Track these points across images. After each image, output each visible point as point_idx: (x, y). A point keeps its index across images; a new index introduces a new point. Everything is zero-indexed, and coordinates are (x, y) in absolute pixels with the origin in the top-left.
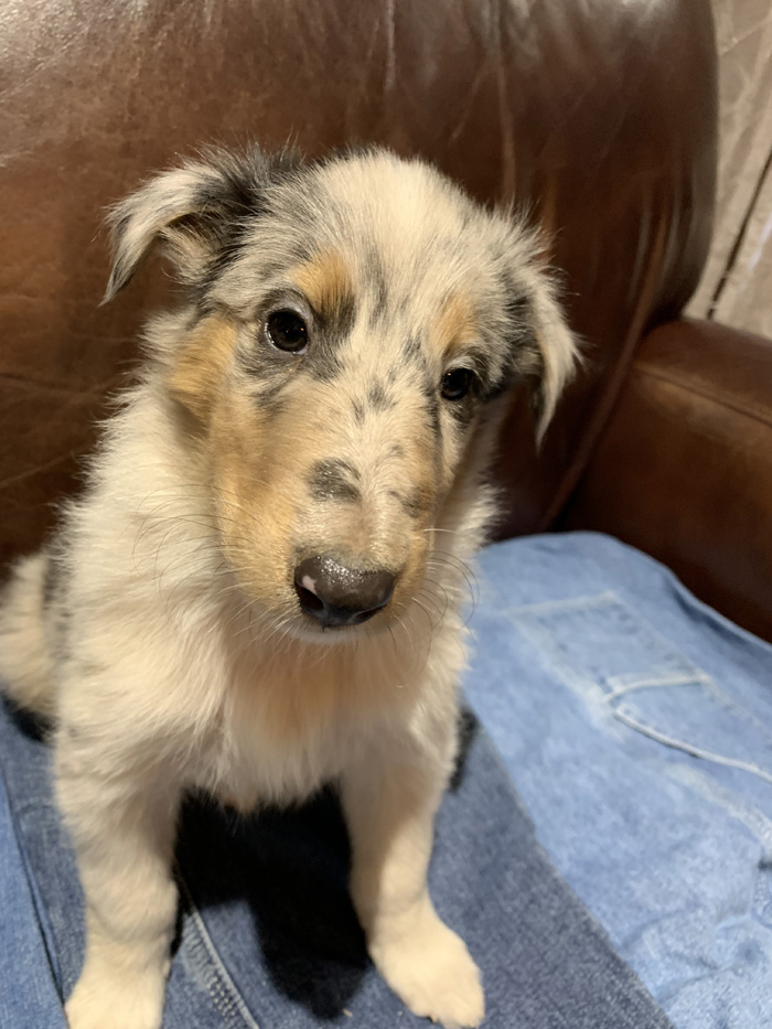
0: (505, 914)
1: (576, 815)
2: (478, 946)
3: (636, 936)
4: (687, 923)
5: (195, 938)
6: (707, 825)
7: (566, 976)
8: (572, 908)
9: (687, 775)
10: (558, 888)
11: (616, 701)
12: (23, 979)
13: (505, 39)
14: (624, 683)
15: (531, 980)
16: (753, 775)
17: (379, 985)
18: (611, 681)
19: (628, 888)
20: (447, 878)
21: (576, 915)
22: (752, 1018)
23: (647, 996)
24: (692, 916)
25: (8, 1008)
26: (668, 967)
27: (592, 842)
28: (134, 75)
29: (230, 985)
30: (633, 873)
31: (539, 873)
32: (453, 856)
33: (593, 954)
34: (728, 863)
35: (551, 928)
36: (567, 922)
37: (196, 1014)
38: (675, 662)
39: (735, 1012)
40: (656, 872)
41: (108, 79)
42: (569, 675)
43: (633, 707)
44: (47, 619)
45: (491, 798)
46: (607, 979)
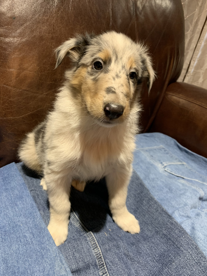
0: (144, 210)
1: (158, 190)
2: (137, 217)
3: (173, 212)
4: (184, 209)
5: (74, 216)
6: (188, 190)
9: (182, 181)
10: (156, 202)
11: (165, 167)
12: (37, 223)
14: (167, 163)
15: (150, 222)
16: (197, 182)
17: (116, 225)
18: (164, 163)
19: (171, 203)
20: (129, 204)
21: (160, 207)
22: (199, 226)
23: (177, 222)
24: (185, 207)
25: (35, 229)
26: (180, 218)
27: (162, 195)
30: (172, 200)
31: (151, 200)
32: (130, 199)
33: (164, 215)
34: (193, 197)
36: (158, 209)
37: (76, 232)
38: (178, 160)
39: (196, 225)
40: (177, 199)
41: (48, 22)
42: (154, 162)
43: (169, 169)
44: (37, 146)
45: (139, 186)
46: (168, 220)
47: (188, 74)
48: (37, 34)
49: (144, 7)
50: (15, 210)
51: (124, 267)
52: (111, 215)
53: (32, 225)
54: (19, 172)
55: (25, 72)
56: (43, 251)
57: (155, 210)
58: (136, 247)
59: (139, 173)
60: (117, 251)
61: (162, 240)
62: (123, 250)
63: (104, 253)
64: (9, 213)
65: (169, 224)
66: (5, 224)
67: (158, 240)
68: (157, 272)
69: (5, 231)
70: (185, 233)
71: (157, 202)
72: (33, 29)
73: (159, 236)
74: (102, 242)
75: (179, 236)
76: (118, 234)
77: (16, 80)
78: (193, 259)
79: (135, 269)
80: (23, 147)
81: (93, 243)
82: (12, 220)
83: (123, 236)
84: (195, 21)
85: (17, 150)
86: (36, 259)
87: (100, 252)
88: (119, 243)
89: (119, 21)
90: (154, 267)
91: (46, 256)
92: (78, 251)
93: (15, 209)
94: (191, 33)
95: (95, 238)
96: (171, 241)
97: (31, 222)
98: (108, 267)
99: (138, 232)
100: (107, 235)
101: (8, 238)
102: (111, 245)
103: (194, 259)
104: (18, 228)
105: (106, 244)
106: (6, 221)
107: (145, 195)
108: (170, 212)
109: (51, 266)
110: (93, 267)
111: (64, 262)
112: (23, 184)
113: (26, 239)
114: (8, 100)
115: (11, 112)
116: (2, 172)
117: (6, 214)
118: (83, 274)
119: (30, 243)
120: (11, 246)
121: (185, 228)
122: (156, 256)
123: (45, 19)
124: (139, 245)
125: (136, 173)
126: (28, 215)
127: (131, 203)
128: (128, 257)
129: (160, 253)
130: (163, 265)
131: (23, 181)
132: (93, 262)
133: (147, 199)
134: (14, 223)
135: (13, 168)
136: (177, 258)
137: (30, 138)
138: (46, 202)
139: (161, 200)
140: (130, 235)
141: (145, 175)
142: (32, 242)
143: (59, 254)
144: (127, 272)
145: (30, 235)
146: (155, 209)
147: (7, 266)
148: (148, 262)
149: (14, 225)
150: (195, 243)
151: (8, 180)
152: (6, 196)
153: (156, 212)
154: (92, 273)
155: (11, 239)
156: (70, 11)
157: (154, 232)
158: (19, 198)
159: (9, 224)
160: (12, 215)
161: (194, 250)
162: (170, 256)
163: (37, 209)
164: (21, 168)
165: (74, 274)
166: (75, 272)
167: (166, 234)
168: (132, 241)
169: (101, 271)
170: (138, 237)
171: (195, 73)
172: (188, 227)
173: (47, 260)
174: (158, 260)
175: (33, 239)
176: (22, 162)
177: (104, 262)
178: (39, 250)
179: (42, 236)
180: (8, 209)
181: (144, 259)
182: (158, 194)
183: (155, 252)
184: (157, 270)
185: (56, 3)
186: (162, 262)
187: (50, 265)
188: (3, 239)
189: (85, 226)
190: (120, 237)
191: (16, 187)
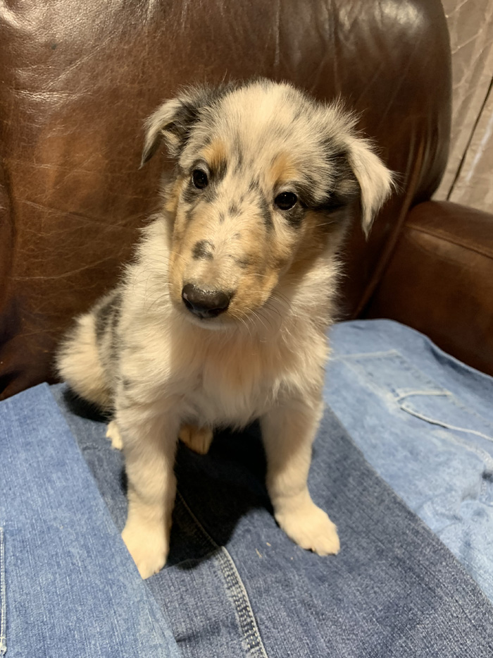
0: (349, 498)
1: (384, 452)
2: (334, 517)
3: (421, 506)
4: (446, 499)
6: (455, 454)
7: (384, 525)
8: (386, 490)
9: (442, 434)
10: (378, 482)
11: (403, 399)
12: (98, 523)
13: (337, 39)
14: (406, 392)
15: (364, 529)
16: (478, 436)
17: (283, 535)
18: (398, 391)
19: (414, 485)
20: (315, 485)
21: (388, 494)
22: (483, 541)
23: (428, 529)
24: (449, 495)
25: (92, 537)
26: (437, 521)
27: (394, 465)
28: (144, 54)
30: (417, 477)
31: (367, 476)
33: (398, 512)
34: (467, 471)
35: (375, 503)
36: (384, 498)
38: (432, 385)
39: (474, 537)
40: (429, 476)
41: (131, 55)
42: (375, 388)
43: (411, 404)
44: (100, 345)
45: (338, 444)
46: (406, 523)
47: (459, 184)
48: (104, 83)
49: (355, 24)
51: (300, 632)
52: (271, 510)
53: (85, 528)
55: (77, 172)
56: (111, 588)
58: (329, 585)
59: (338, 414)
60: (285, 595)
61: (391, 571)
62: (298, 593)
63: (254, 598)
64: (33, 498)
65: (410, 534)
67: (382, 570)
68: (378, 646)
69: (23, 542)
70: (448, 556)
71: (380, 482)
72: (97, 71)
73: (384, 561)
74: (249, 572)
75: (432, 563)
76: (287, 556)
77: (54, 190)
78: (467, 616)
79: (326, 637)
80: (68, 348)
81: (227, 573)
83: (299, 560)
84: (476, 56)
85: (54, 354)
86: (95, 608)
87: (244, 596)
88: (290, 575)
89: (297, 56)
90: (373, 636)
91: (117, 601)
92: (194, 592)
94: (467, 85)
95: (232, 562)
96: (414, 574)
97: (83, 522)
98: (263, 631)
99: (334, 552)
100: (260, 556)
101: (28, 556)
102: (271, 581)
103: (469, 617)
104: (54, 534)
105: (259, 577)
106: (26, 517)
108: (412, 504)
109: (129, 624)
110: (228, 629)
111: (159, 615)
112: (67, 432)
113: (71, 560)
114: (35, 235)
115: (42, 265)
116: (19, 405)
118: (204, 646)
119: (79, 570)
120: (36, 575)
121: (449, 543)
122: (376, 609)
123: (123, 49)
124: (336, 581)
125: (332, 413)
128: (310, 609)
129: (387, 603)
130: (393, 629)
131: (67, 426)
132: (227, 617)
133: (359, 473)
135: (44, 397)
136: (427, 614)
137: (83, 326)
138: (118, 477)
139: (391, 477)
140: (316, 556)
141: (354, 418)
143: (148, 597)
144: (308, 644)
146: (377, 498)
147: (27, 623)
148: (359, 621)
149: (45, 529)
150: (471, 580)
151: (32, 423)
152: (26, 459)
153: (379, 504)
154: (225, 644)
155: (37, 558)
156: (183, 30)
157: (373, 552)
158: (57, 465)
159: (32, 525)
161: (470, 596)
162: (411, 610)
163: (98, 493)
164: (62, 395)
165: (181, 646)
166: (184, 640)
167: (403, 556)
168: (322, 572)
169: (245, 639)
170: (335, 563)
171: (476, 181)
172: (454, 542)
173: (119, 610)
174: (382, 618)
176: (65, 383)
177: (253, 619)
178: (101, 587)
179: (109, 555)
180: (30, 491)
181: (348, 616)
182: (383, 462)
183: (375, 600)
184: (379, 641)
185: (151, 12)
186: (392, 622)
187: (126, 621)
188: (17, 558)
189: (210, 535)
190: (292, 561)
191: (49, 439)
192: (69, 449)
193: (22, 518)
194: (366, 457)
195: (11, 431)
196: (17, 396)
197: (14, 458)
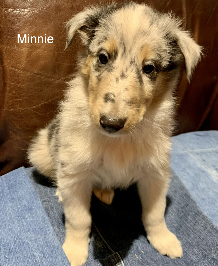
1: (209, 202)
2: (180, 237)
12: (49, 240)
17: (151, 247)
20: (170, 221)
25: (46, 247)
27: (214, 210)
29: (108, 245)
31: (198, 215)
32: (172, 214)
42: (206, 168)
44: (50, 145)
50: (23, 225)
53: (42, 242)
54: (28, 178)
57: (202, 228)
64: (15, 227)
66: (10, 241)
67: (205, 265)
69: (9, 250)
76: (152, 257)
82: (18, 236)
83: (159, 260)
85: (27, 151)
93: (22, 222)
97: (41, 240)
99: (179, 256)
100: (137, 257)
101: (12, 257)
104: (26, 246)
106: (11, 237)
107: (190, 209)
112: (34, 193)
113: (35, 259)
115: (20, 102)
116: (8, 178)
117: (12, 230)
119: (39, 264)
126: (38, 230)
127: (173, 219)
131: (34, 189)
134: (21, 239)
137: (42, 135)
139: (213, 216)
140: (169, 259)
142: (42, 263)
145: (40, 255)
149: (21, 243)
151: (15, 188)
152: (12, 207)
153: (204, 230)
155: (17, 258)
158: (28, 210)
159: (15, 241)
160: (19, 230)
163: (50, 224)
164: (32, 173)
170: (180, 262)
175: (44, 259)
176: (33, 167)
179: (55, 256)
180: (14, 223)
182: (208, 208)
188: (6, 258)
189: (111, 247)
190: (155, 260)
191: (24, 196)
192: (35, 201)
193: (9, 238)
194: (198, 205)
195: (4, 192)
196: (7, 174)
197: (5, 206)
